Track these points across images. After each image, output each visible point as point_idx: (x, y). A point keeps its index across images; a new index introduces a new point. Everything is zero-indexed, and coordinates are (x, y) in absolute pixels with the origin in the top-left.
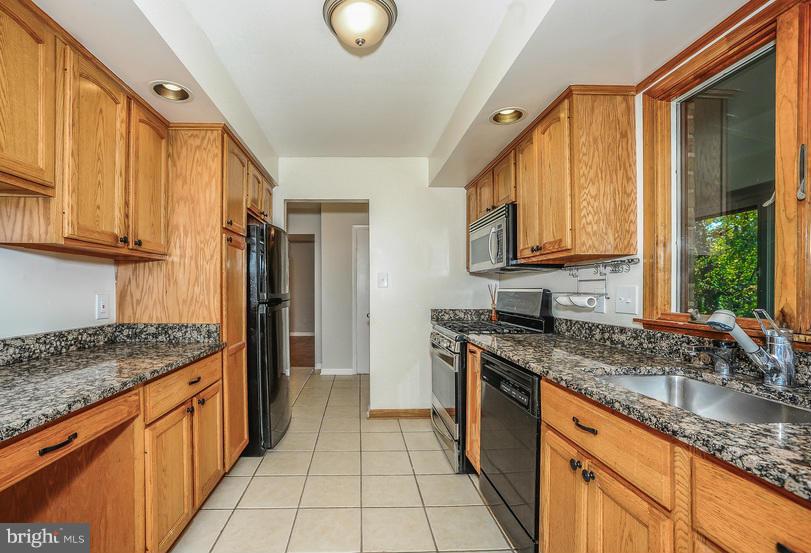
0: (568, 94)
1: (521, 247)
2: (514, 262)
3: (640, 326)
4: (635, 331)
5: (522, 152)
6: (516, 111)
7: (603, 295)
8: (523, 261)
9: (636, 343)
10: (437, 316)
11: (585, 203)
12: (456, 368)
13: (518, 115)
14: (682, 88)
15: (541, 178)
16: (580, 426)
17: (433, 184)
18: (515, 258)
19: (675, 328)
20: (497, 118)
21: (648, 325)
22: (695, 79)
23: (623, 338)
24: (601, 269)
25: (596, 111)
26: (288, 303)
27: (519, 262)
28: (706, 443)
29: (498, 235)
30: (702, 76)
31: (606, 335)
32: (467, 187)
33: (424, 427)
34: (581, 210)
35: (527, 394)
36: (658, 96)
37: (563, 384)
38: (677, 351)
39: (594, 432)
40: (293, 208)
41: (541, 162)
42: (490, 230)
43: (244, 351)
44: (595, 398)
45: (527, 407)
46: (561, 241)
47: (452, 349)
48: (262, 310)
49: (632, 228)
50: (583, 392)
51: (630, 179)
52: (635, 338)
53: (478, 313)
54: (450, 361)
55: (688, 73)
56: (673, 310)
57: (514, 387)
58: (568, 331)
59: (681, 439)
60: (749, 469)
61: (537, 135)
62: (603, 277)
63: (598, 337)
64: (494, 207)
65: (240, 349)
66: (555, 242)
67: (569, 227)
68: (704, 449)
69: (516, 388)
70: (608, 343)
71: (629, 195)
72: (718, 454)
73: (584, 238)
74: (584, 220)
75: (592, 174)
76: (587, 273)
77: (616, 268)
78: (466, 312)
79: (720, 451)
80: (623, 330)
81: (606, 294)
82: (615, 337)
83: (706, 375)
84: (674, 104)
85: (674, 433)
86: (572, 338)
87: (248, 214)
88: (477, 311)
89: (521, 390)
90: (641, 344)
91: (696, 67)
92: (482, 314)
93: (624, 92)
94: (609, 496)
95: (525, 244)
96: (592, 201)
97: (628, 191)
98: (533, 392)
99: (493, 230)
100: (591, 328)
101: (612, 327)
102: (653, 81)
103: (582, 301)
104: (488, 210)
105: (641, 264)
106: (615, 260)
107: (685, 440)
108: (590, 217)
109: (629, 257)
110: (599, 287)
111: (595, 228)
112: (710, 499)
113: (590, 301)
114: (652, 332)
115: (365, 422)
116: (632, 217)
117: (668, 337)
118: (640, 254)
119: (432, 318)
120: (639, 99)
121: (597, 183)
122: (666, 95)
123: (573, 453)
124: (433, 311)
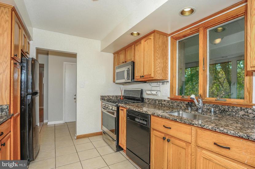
0: (154, 32)
1: (136, 76)
2: (133, 80)
3: (169, 99)
4: (168, 101)
5: (137, 45)
6: (138, 33)
7: (159, 91)
8: (136, 80)
9: (168, 104)
10: (103, 98)
11: (157, 64)
12: (115, 116)
13: (139, 34)
14: (179, 38)
15: (144, 55)
16: (165, 127)
17: (102, 51)
18: (134, 79)
19: (178, 99)
20: (132, 34)
21: (171, 99)
22: (183, 36)
23: (165, 103)
24: (159, 83)
25: (160, 39)
26: (39, 94)
27: (135, 80)
28: (201, 125)
29: (128, 71)
30: (184, 36)
31: (160, 102)
32: (114, 54)
33: (99, 139)
34: (156, 66)
35: (146, 121)
36: (174, 39)
37: (160, 116)
38: (179, 105)
39: (170, 128)
40: (39, 51)
41: (144, 50)
42: (125, 69)
43: (19, 117)
44: (171, 119)
45: (146, 125)
46: (151, 74)
47: (113, 109)
48: (29, 97)
49: (167, 73)
50: (167, 118)
51: (167, 59)
52: (168, 103)
53: (117, 97)
54: (113, 114)
55: (181, 35)
56: (177, 95)
57: (141, 119)
58: (148, 101)
59: (195, 125)
60: (209, 129)
61: (143, 41)
62: (159, 86)
63: (157, 103)
64: (125, 62)
65: (17, 116)
66: (148, 75)
67: (153, 71)
68: (200, 127)
69: (142, 120)
70: (160, 104)
71: (167, 63)
72: (203, 127)
73: (157, 74)
74: (157, 69)
75: (159, 56)
76: (154, 84)
77: (163, 83)
78: (113, 96)
79: (203, 126)
80: (165, 101)
81: (160, 91)
82: (163, 103)
83: (187, 111)
84: (177, 41)
85: (193, 124)
86: (149, 103)
87: (22, 53)
88: (116, 96)
89: (143, 120)
90: (170, 104)
91: (183, 34)
92: (118, 97)
93: (166, 35)
94: (174, 144)
95: (137, 75)
96: (159, 64)
97: (167, 62)
98: (148, 120)
99: (126, 69)
100: (155, 100)
101: (162, 100)
102: (173, 34)
103: (154, 93)
104: (123, 62)
105: (170, 82)
106: (163, 81)
107: (196, 125)
108: (158, 68)
109: (167, 81)
110: (158, 89)
111: (159, 72)
112: (201, 138)
113: (156, 93)
114: (172, 101)
115: (75, 141)
116: (167, 69)
117: (176, 102)
118: (169, 80)
119: (101, 99)
120: (169, 38)
121: (160, 59)
122: (176, 39)
123: (163, 135)
124: (101, 96)
